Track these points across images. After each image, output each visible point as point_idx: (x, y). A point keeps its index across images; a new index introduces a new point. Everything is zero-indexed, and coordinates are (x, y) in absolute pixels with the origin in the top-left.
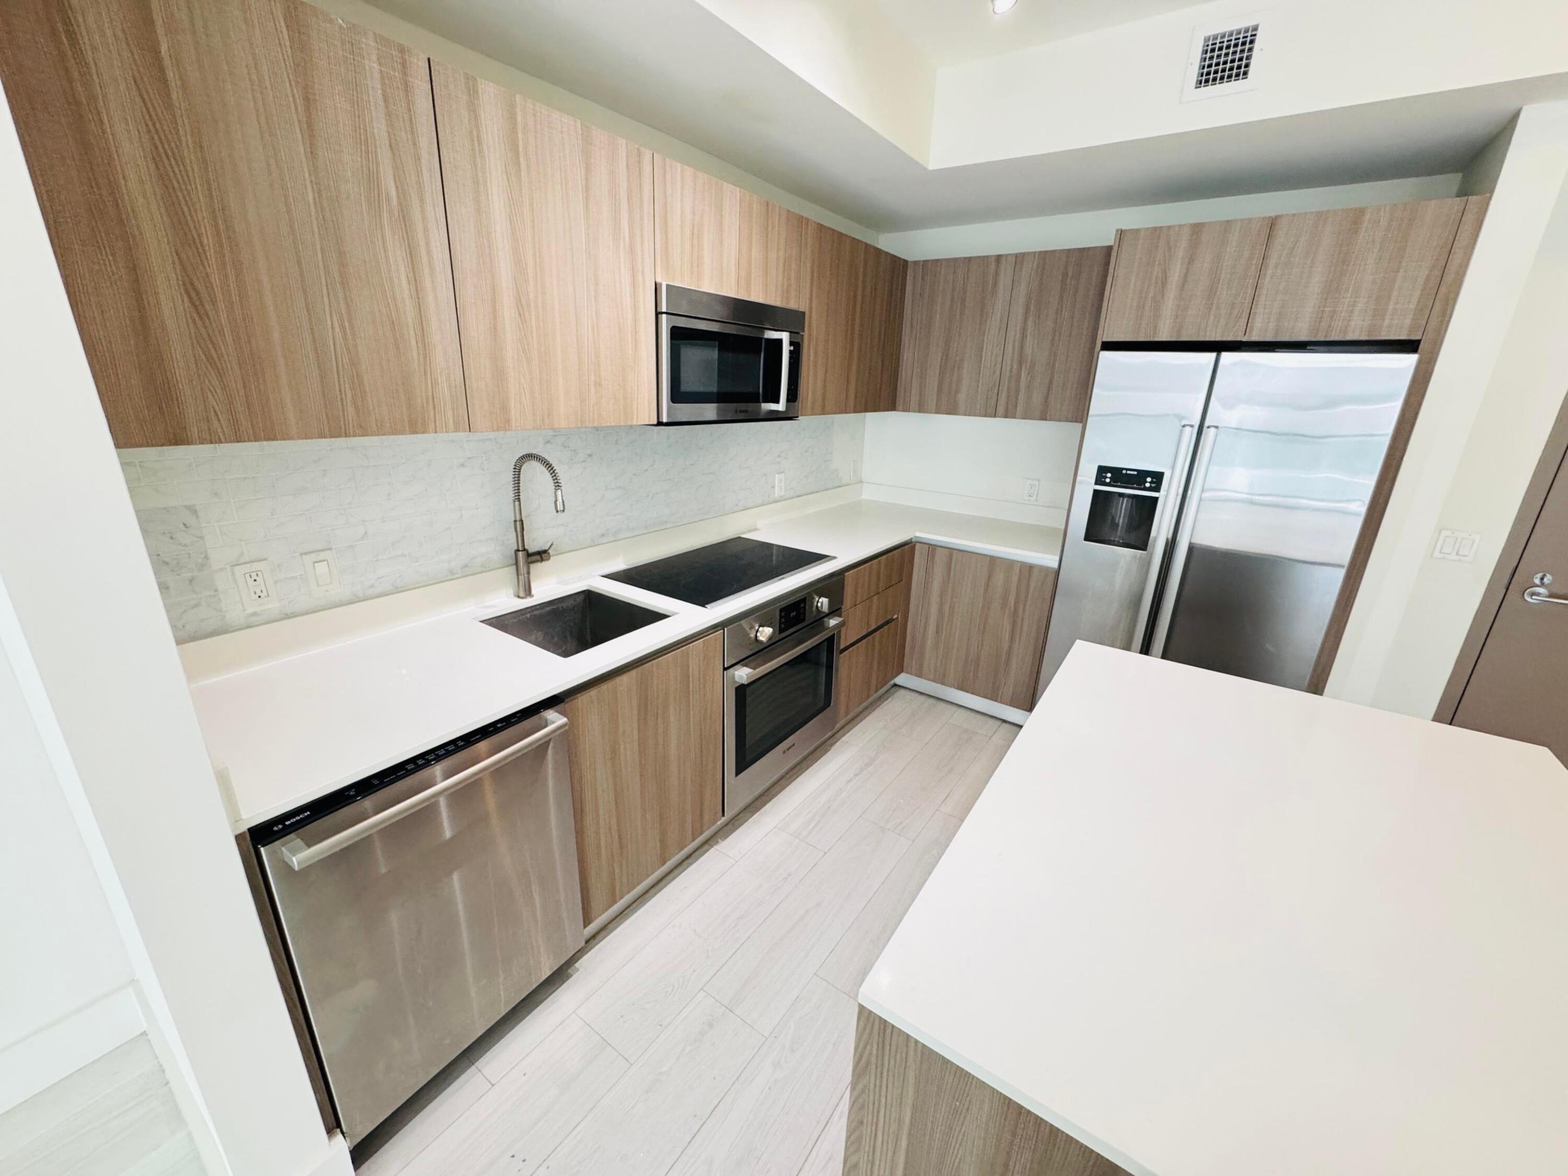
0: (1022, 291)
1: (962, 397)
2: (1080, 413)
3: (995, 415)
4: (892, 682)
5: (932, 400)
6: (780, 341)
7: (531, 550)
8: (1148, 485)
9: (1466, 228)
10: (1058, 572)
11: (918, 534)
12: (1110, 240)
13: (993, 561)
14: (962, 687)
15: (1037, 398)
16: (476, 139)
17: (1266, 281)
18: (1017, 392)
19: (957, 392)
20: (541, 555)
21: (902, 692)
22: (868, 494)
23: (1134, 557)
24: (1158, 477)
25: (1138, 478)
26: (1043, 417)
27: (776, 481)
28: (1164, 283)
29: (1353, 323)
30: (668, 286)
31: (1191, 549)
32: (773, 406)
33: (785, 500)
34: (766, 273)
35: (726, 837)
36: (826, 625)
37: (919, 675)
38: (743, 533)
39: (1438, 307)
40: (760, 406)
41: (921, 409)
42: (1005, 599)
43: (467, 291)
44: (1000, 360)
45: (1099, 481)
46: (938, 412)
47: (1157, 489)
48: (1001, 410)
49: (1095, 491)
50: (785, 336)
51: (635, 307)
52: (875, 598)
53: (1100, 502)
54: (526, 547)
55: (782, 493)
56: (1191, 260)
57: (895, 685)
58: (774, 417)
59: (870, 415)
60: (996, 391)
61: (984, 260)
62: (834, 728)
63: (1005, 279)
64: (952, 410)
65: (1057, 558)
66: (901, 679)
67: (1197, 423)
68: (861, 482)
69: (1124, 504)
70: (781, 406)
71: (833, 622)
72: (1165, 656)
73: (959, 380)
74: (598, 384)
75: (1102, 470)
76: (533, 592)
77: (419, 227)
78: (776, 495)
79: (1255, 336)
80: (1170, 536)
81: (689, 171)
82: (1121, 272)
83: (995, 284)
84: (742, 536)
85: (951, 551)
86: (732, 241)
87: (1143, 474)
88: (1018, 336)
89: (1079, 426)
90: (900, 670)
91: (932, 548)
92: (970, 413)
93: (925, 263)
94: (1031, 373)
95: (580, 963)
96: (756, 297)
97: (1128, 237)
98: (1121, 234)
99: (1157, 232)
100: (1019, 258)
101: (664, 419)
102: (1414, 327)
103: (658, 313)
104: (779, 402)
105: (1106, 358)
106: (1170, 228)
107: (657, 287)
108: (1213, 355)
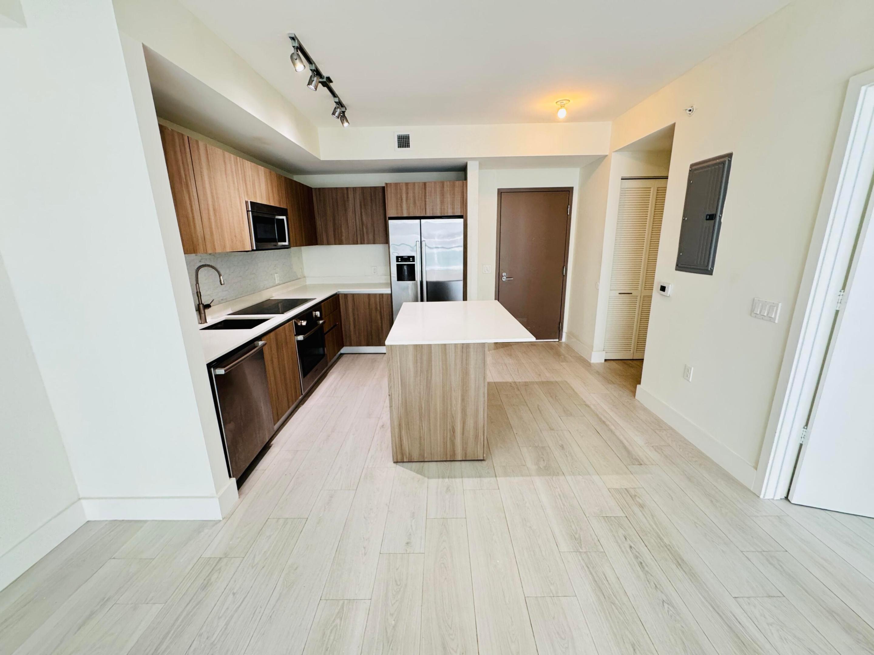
0: (358, 200)
1: (343, 238)
2: (386, 241)
3: (357, 244)
4: (339, 353)
5: (332, 240)
6: (283, 219)
7: (205, 304)
8: (411, 260)
9: (465, 188)
10: (391, 294)
11: (339, 290)
12: (384, 185)
13: (369, 295)
14: (368, 345)
15: (371, 236)
16: (199, 159)
17: (427, 200)
18: (363, 234)
19: (342, 236)
20: (208, 306)
21: (345, 355)
22: (309, 282)
23: (413, 283)
24: (413, 257)
25: (408, 259)
26: (374, 243)
27: (276, 277)
28: (402, 200)
29: (449, 211)
30: (251, 202)
31: (427, 282)
32: (284, 243)
33: (280, 285)
34: (273, 196)
35: (303, 404)
36: (318, 323)
37: (351, 345)
38: (271, 298)
39: (464, 207)
40: (278, 244)
41: (329, 243)
42: (376, 308)
43: (202, 206)
44: (355, 224)
45: (397, 261)
46: (335, 244)
47: (414, 261)
48: (359, 242)
49: (397, 265)
50: (284, 218)
51: (241, 209)
52: (331, 315)
53: (399, 268)
54: (203, 303)
55: (279, 282)
56: (407, 193)
57: (342, 354)
58: (284, 247)
59: (304, 248)
60: (356, 235)
61: (342, 189)
62: (327, 365)
63: (351, 196)
64: (341, 243)
65: (390, 289)
66: (344, 350)
67: (420, 240)
68: (305, 277)
69: (405, 268)
70: (287, 243)
71: (321, 322)
72: (427, 301)
73: (341, 232)
74: (235, 236)
75: (397, 258)
76: (207, 321)
77: (190, 187)
78: (277, 283)
79: (428, 215)
80: (421, 280)
81: (249, 162)
82: (389, 196)
83: (348, 197)
84: (271, 299)
85: (353, 295)
86: (263, 186)
87: (409, 257)
88: (360, 216)
89: (387, 245)
90: (342, 346)
91: (346, 295)
92: (348, 243)
93: (319, 189)
94: (367, 228)
95: (273, 442)
96: (272, 204)
97: (388, 185)
98: (386, 184)
99: (396, 184)
100: (354, 189)
101: (255, 248)
102: (461, 212)
103: (248, 211)
104: (285, 241)
105: (391, 222)
106: (399, 183)
107: (246, 202)
108: (419, 220)
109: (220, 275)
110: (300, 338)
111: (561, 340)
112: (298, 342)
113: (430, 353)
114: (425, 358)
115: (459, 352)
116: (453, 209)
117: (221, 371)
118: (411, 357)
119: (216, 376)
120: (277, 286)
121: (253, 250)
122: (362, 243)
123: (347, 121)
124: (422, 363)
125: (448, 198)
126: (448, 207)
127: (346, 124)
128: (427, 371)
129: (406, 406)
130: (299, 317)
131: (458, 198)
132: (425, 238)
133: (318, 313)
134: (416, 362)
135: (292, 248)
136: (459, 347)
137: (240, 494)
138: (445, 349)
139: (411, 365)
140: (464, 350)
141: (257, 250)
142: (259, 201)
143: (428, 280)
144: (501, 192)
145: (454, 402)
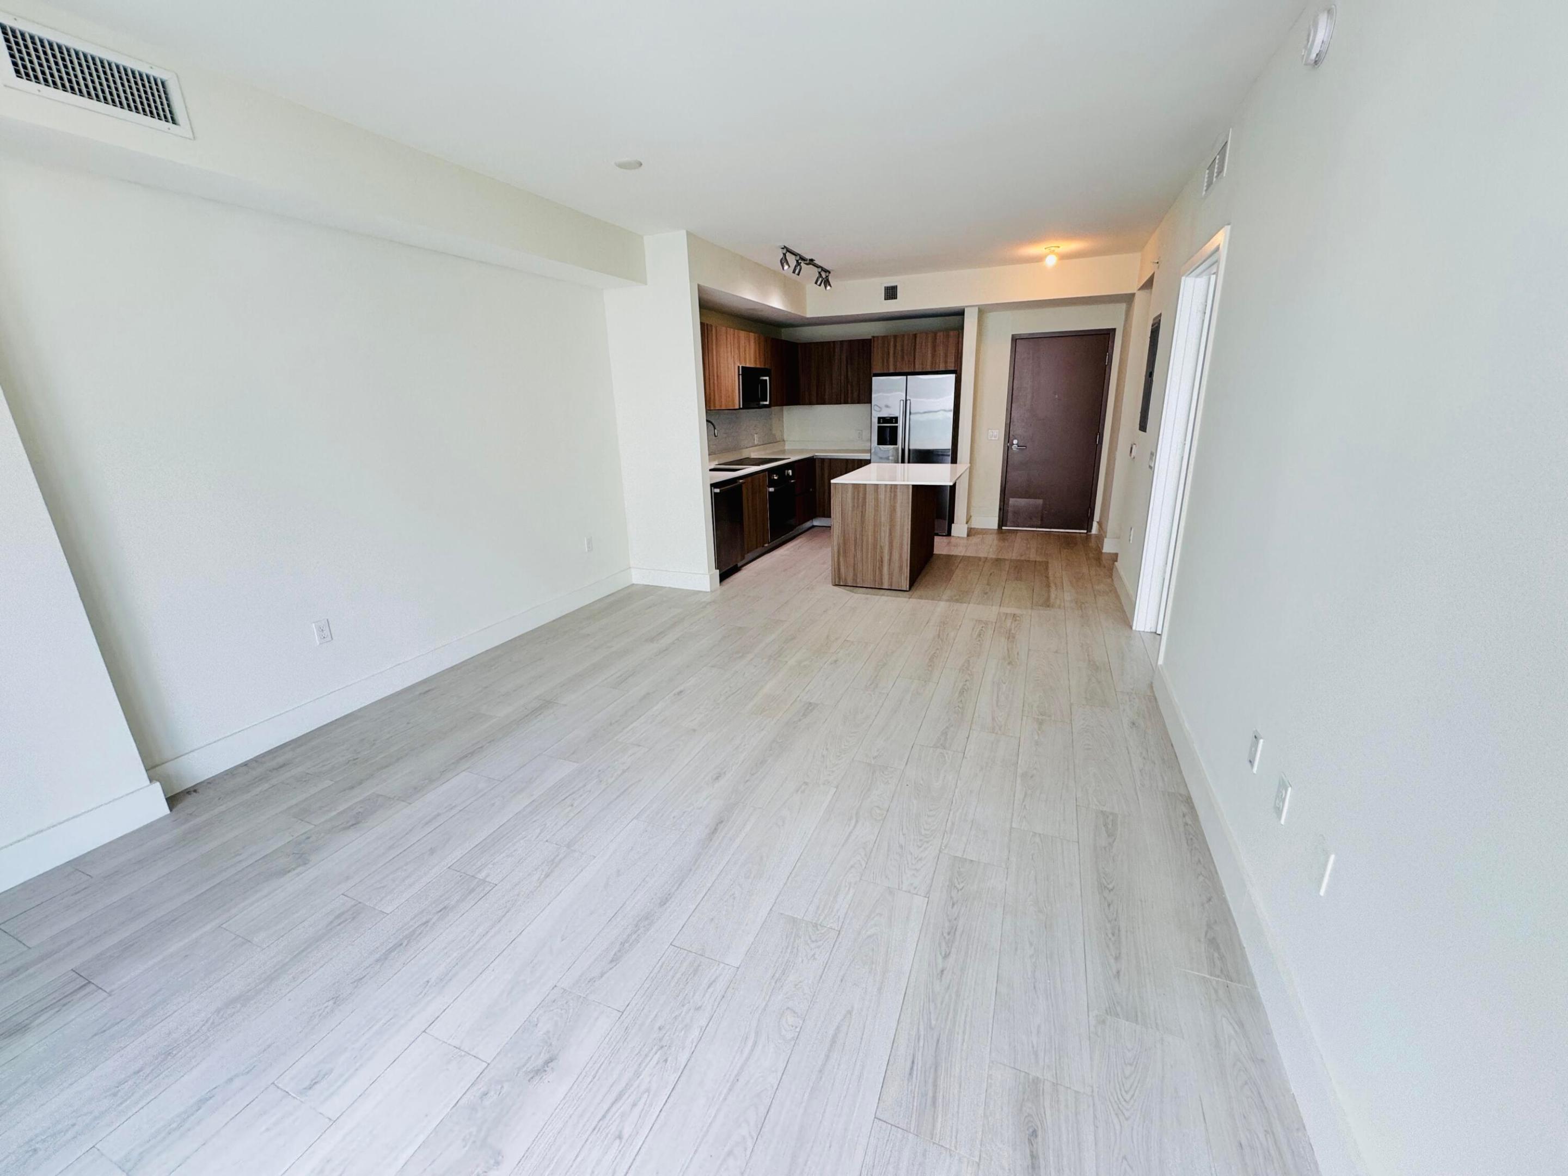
0: (844, 357)
1: (827, 397)
2: (869, 400)
3: (841, 403)
4: (810, 523)
5: (814, 399)
6: (766, 380)
8: (893, 422)
9: (960, 338)
10: (870, 460)
11: (815, 454)
12: (871, 338)
13: (847, 461)
15: (855, 394)
17: (917, 353)
18: (848, 392)
19: (825, 394)
21: (816, 527)
22: (787, 446)
23: (895, 450)
24: (896, 418)
25: (890, 420)
26: (858, 403)
27: (755, 438)
28: (889, 354)
29: (940, 365)
30: (742, 367)
31: (910, 450)
32: (765, 403)
33: (759, 446)
34: (760, 358)
35: (769, 552)
36: (789, 479)
37: (823, 515)
38: (748, 456)
39: (959, 360)
40: (761, 403)
41: (811, 403)
44: (839, 381)
45: (879, 422)
46: (818, 404)
47: (897, 423)
48: (842, 401)
49: (878, 426)
50: (767, 378)
51: (734, 374)
52: (804, 478)
53: (881, 430)
55: (758, 443)
56: (895, 347)
57: (814, 526)
58: (765, 406)
59: (785, 408)
60: (840, 394)
61: (829, 343)
63: (837, 350)
64: (824, 402)
65: (869, 454)
66: (816, 521)
67: (904, 399)
69: (888, 430)
70: (767, 403)
71: (792, 478)
73: (825, 390)
74: (729, 396)
75: (879, 418)
78: (756, 443)
79: (917, 370)
80: (903, 445)
81: (743, 332)
82: (875, 350)
83: (834, 352)
85: (830, 460)
86: (752, 351)
87: (892, 418)
88: (845, 371)
89: (870, 405)
90: (815, 515)
91: (822, 460)
92: (831, 403)
93: (805, 344)
94: (852, 386)
95: (743, 568)
96: (758, 366)
97: (875, 339)
98: (873, 337)
99: (885, 338)
100: (842, 342)
101: (741, 407)
102: (955, 367)
103: (739, 375)
104: (766, 401)
105: (874, 379)
106: (887, 336)
107: (739, 367)
108: (905, 377)
109: (715, 429)
110: (772, 490)
111: (1091, 532)
112: (770, 493)
113: (865, 489)
114: (861, 495)
115: (888, 490)
116: (946, 362)
117: (717, 490)
118: (850, 495)
119: (715, 493)
120: (756, 446)
121: (740, 409)
122: (846, 402)
123: (830, 285)
124: (858, 499)
125: (941, 351)
126: (940, 360)
127: (828, 288)
128: (862, 506)
129: (844, 532)
130: (771, 471)
131: (952, 350)
132: (910, 397)
133: (790, 472)
134: (853, 498)
135: (773, 408)
136: (889, 487)
137: (720, 585)
138: (877, 489)
139: (849, 500)
140: (893, 490)
141: (744, 408)
142: (748, 365)
143: (912, 447)
144: (1015, 339)
145: (883, 534)
